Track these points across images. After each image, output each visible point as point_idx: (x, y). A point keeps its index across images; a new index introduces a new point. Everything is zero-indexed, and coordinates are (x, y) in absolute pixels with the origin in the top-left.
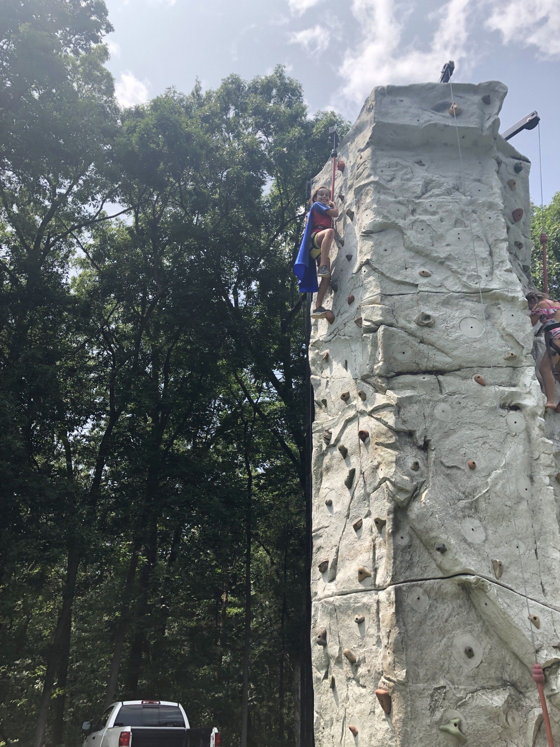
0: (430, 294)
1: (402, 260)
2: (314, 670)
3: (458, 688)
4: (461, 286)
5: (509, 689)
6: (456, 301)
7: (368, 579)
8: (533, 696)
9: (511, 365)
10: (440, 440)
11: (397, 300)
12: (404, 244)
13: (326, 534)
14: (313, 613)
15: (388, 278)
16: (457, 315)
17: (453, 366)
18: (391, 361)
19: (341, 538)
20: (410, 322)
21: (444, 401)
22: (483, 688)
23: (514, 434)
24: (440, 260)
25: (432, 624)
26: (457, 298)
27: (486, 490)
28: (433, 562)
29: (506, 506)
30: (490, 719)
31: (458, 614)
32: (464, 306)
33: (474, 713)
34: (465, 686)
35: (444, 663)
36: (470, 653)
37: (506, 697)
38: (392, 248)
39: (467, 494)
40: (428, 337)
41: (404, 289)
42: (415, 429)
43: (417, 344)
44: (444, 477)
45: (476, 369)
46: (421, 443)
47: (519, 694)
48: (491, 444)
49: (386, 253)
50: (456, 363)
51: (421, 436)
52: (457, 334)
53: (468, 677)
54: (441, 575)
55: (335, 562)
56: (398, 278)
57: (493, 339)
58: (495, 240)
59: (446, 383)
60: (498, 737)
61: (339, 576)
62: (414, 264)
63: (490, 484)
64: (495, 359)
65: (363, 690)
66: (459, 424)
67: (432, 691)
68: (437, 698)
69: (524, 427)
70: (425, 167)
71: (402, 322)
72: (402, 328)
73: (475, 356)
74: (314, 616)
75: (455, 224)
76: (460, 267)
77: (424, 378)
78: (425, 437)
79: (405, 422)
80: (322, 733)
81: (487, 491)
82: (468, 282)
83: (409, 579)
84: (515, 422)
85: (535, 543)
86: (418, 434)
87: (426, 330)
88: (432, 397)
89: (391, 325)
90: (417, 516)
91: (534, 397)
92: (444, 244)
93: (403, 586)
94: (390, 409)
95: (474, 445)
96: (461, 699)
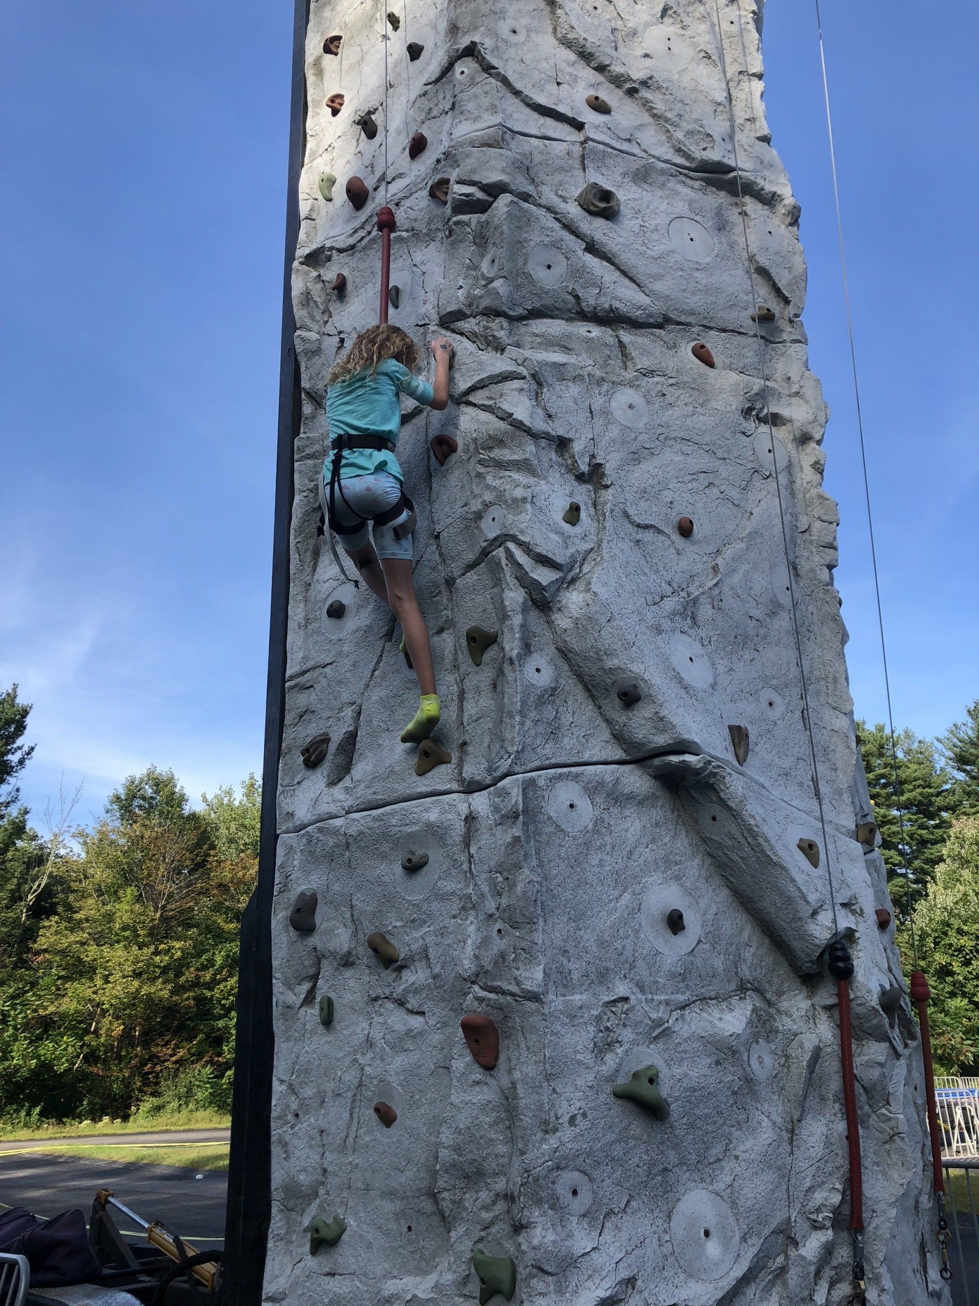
0: (609, 150)
1: (552, 62)
2: (277, 986)
3: (652, 1000)
4: (672, 150)
5: (751, 997)
6: (662, 179)
7: (443, 768)
8: (794, 1010)
9: (762, 333)
10: (622, 467)
11: (537, 148)
12: (555, 29)
13: (324, 682)
14: (279, 861)
15: (517, 93)
16: (663, 207)
17: (650, 315)
18: (519, 280)
19: (367, 686)
20: (564, 199)
21: (631, 384)
22: (703, 999)
23: (768, 474)
24: (628, 86)
25: (601, 863)
26: (662, 172)
27: (714, 582)
28: (604, 725)
29: (751, 617)
30: (718, 1063)
31: (653, 841)
32: (676, 193)
33: (685, 1052)
34: (667, 994)
35: (624, 947)
36: (675, 922)
37: (748, 1013)
38: (529, 30)
39: (675, 586)
40: (604, 239)
41: (552, 127)
42: (570, 436)
43: (580, 253)
44: (632, 544)
45: (697, 329)
46: (584, 468)
47: (770, 1007)
48: (723, 488)
49: (514, 39)
50: (658, 308)
51: (582, 454)
52: (662, 247)
53: (672, 976)
54: (619, 754)
55: (351, 738)
56: (542, 100)
57: (732, 272)
58: (740, 73)
59: (635, 349)
60: (732, 1101)
61: (360, 769)
62: (576, 79)
63: (722, 568)
64: (734, 315)
65: (416, 1022)
66: (661, 438)
67: (600, 1009)
68: (609, 1024)
69: (785, 462)
71: (548, 196)
72: (549, 209)
73: (695, 301)
74: (282, 866)
75: (662, 16)
76: (671, 109)
77: (589, 332)
78: (593, 456)
79: (550, 416)
80: (292, 1127)
81: (716, 585)
82: (687, 143)
83: (553, 761)
84: (770, 452)
85: (802, 698)
86: (577, 447)
87: (599, 222)
88: (607, 373)
89: (525, 197)
90: (576, 622)
91: (807, 402)
92: (640, 53)
93: (540, 776)
94: (516, 384)
95: (690, 486)
96: (658, 1023)
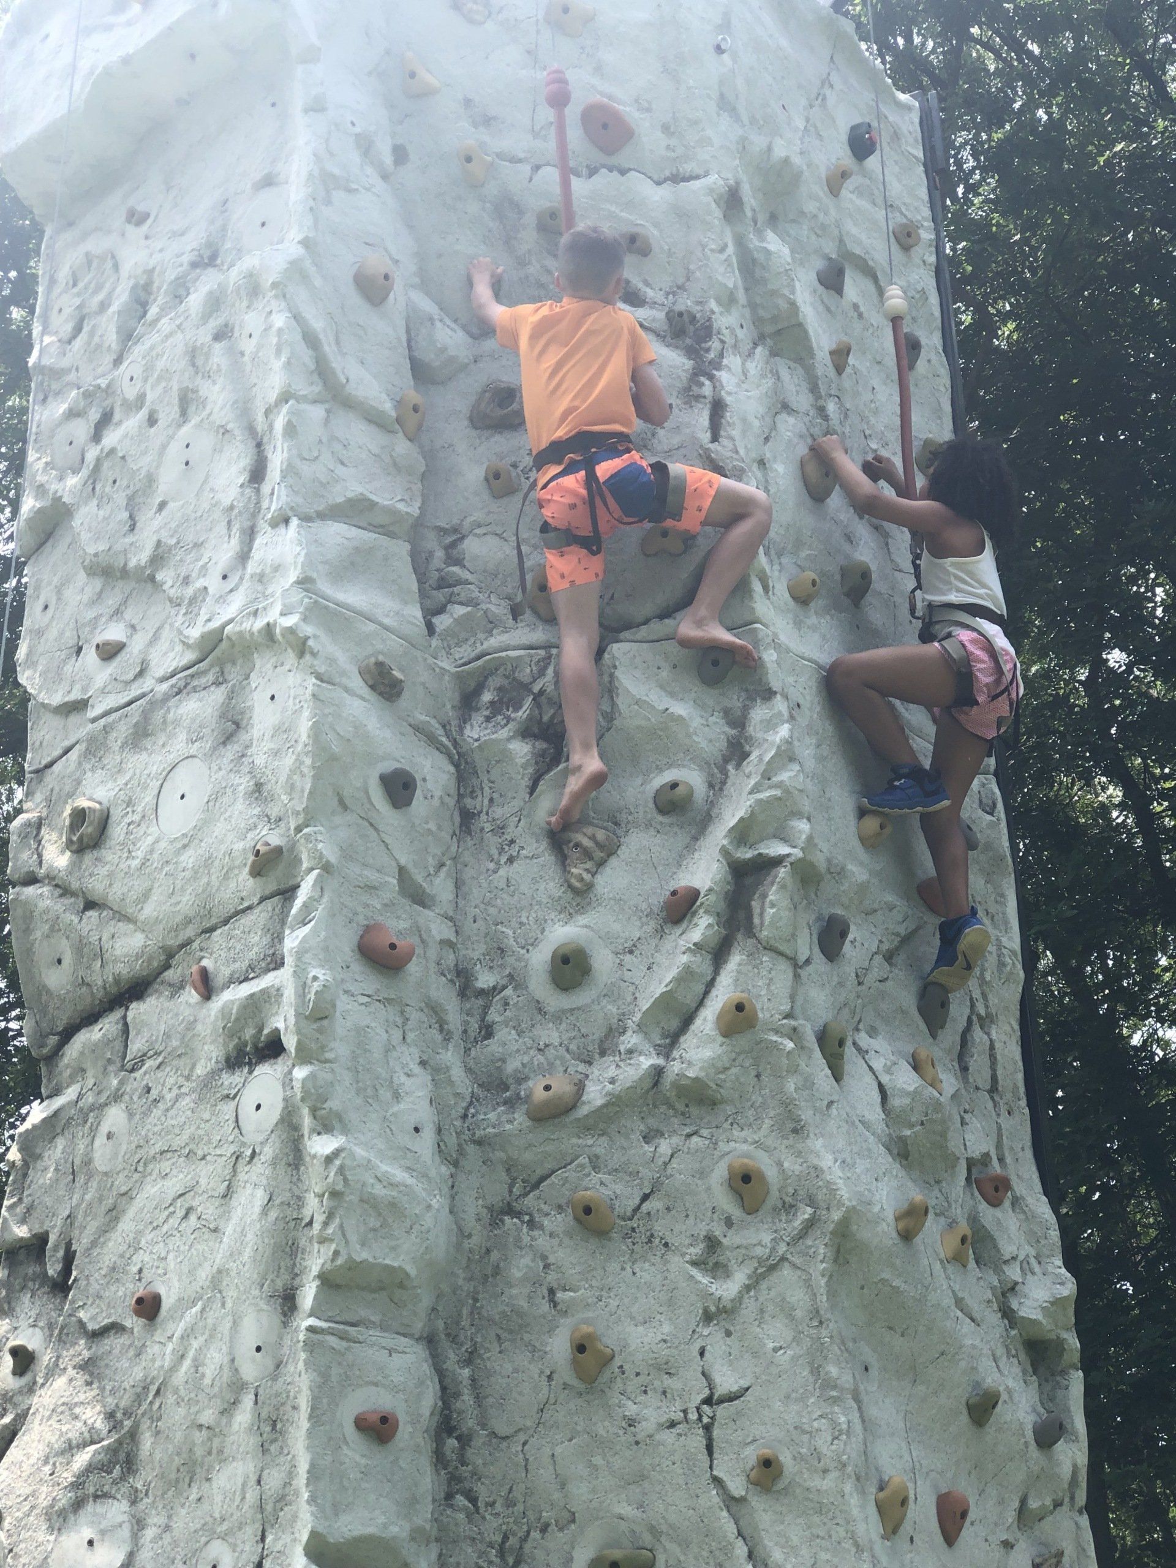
0: (113, 717)
1: (74, 622)
4: (180, 648)
6: (161, 712)
9: (272, 887)
10: (94, 1244)
11: (58, 776)
12: (83, 560)
17: (150, 959)
18: (43, 999)
21: (118, 1096)
23: (249, 1152)
26: (166, 698)
27: (157, 1388)
32: (177, 723)
38: (59, 591)
39: (119, 1415)
41: (70, 731)
42: (48, 1226)
43: (75, 921)
45: (195, 945)
46: (54, 1271)
48: (199, 1211)
50: (153, 942)
51: (57, 1248)
52: (146, 842)
56: (57, 699)
57: (225, 814)
59: (138, 1025)
62: (95, 623)
64: (233, 884)
66: (140, 1167)
69: (276, 1116)
70: (144, 228)
71: (47, 858)
72: (51, 878)
73: (186, 903)
75: (184, 413)
77: (100, 1030)
78: (69, 1244)
79: (29, 1210)
81: (159, 1391)
84: (258, 1107)
85: (263, 1539)
86: (52, 1241)
87: (88, 859)
88: (96, 1094)
92: (154, 509)
95: (165, 1229)
